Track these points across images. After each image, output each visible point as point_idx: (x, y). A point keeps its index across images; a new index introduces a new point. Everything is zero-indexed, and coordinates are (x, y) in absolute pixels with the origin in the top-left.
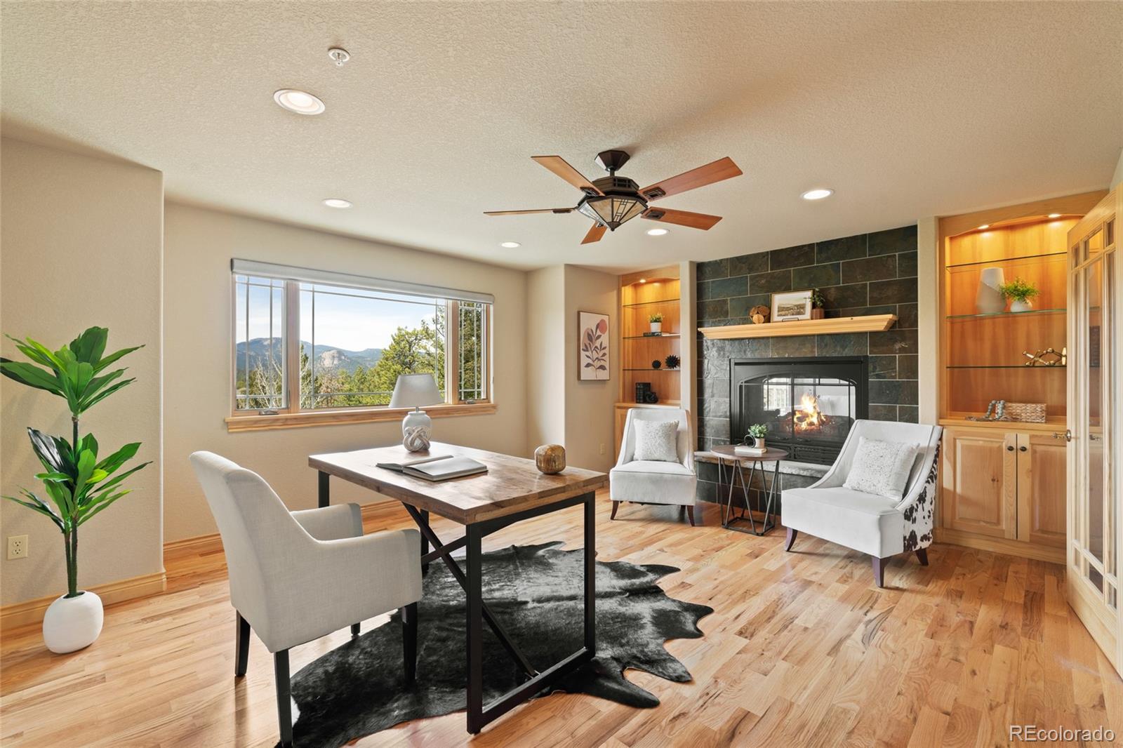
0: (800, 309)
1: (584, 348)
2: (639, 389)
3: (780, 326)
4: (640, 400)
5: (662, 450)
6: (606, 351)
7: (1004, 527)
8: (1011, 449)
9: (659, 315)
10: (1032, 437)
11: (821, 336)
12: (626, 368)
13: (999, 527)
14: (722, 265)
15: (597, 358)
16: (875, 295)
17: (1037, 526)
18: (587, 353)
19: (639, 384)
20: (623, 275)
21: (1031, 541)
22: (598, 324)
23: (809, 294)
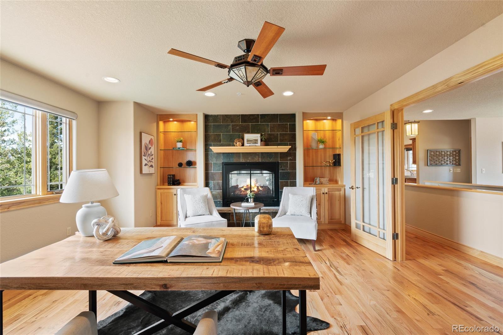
0: (255, 141)
1: (144, 155)
2: (170, 178)
3: (248, 148)
4: (170, 184)
5: (203, 209)
6: (153, 157)
7: (322, 220)
8: (323, 193)
9: (182, 139)
10: (328, 189)
11: (262, 153)
12: (161, 167)
13: (320, 220)
14: (218, 117)
15: (149, 161)
16: (281, 138)
17: (330, 218)
18: (146, 158)
19: (170, 175)
20: (160, 115)
21: (329, 223)
22: (150, 141)
23: (259, 135)
